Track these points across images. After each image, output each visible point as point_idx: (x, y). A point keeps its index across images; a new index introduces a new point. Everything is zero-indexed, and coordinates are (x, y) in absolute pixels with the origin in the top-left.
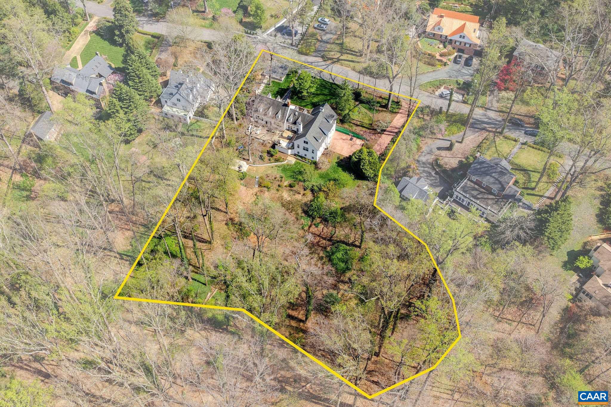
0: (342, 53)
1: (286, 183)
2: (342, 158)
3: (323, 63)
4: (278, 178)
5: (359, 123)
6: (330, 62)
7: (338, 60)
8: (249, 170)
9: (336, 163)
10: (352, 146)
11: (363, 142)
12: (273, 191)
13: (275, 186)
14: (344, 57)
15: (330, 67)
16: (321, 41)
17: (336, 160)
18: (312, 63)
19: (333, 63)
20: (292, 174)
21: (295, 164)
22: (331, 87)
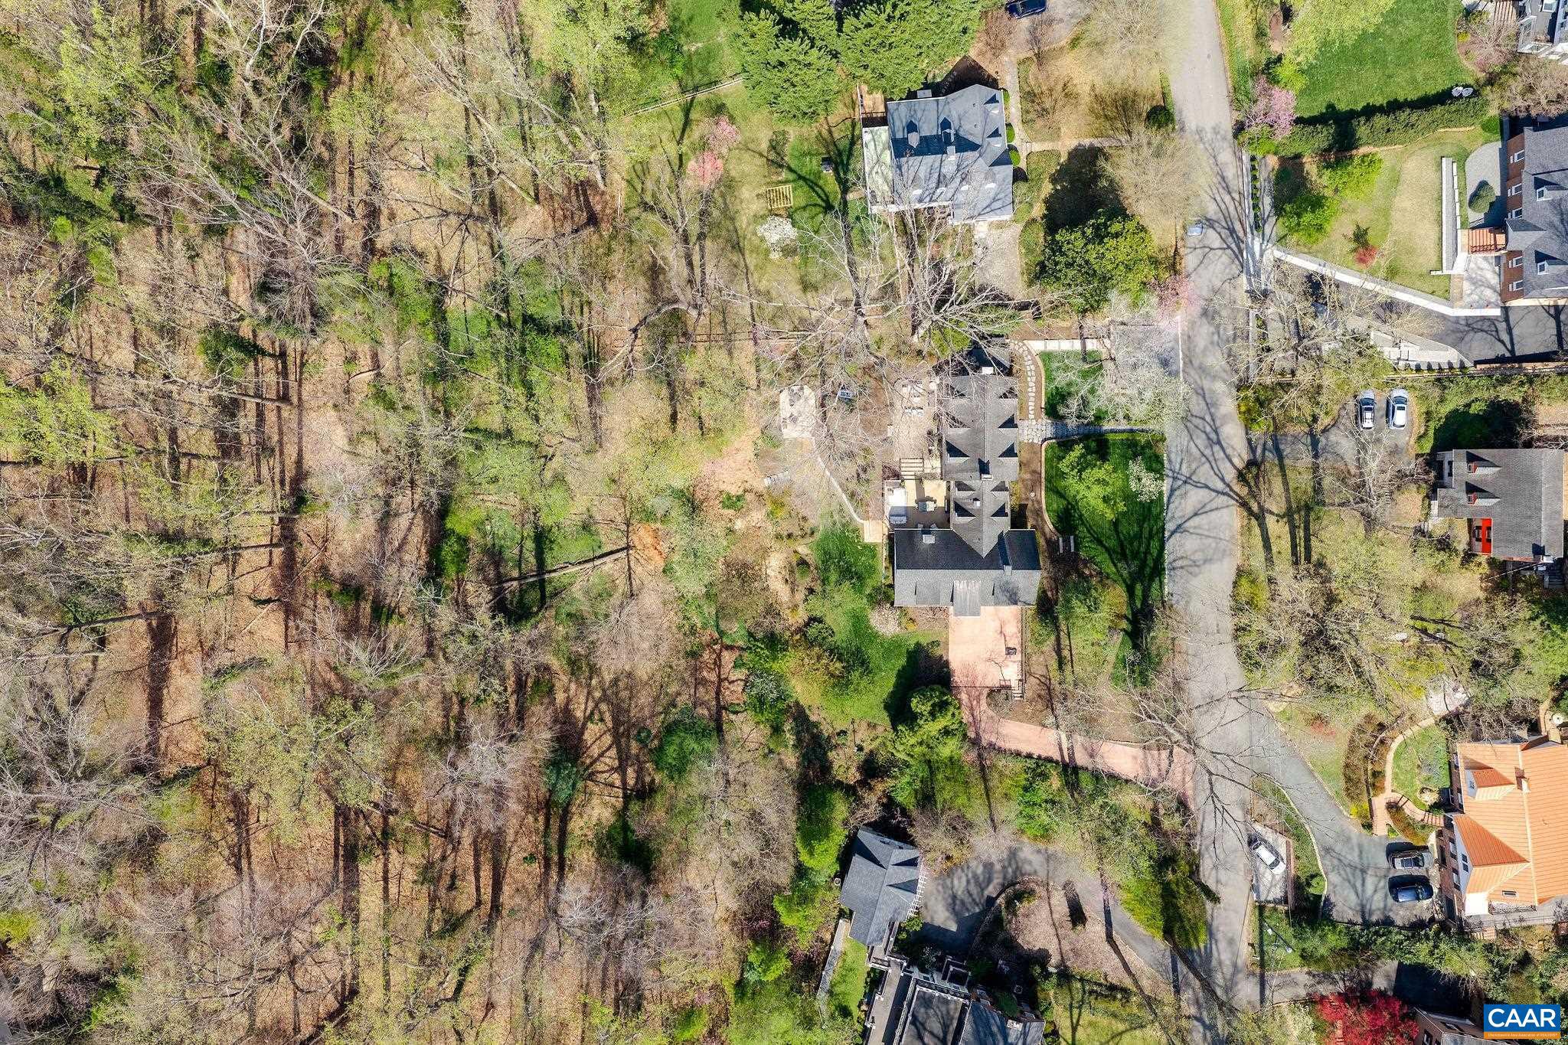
0: (1288, 515)
1: (803, 550)
2: (938, 652)
3: (1230, 475)
4: (807, 527)
5: (1066, 653)
6: (1244, 491)
7: (1260, 517)
8: (797, 443)
9: (918, 644)
10: (990, 660)
11: (1014, 684)
12: (771, 529)
13: (785, 528)
14: (1277, 528)
15: (1223, 500)
16: (1311, 434)
17: (924, 642)
18: (1219, 443)
19: (1244, 504)
20: (835, 552)
21: (866, 547)
22: (1151, 537)
